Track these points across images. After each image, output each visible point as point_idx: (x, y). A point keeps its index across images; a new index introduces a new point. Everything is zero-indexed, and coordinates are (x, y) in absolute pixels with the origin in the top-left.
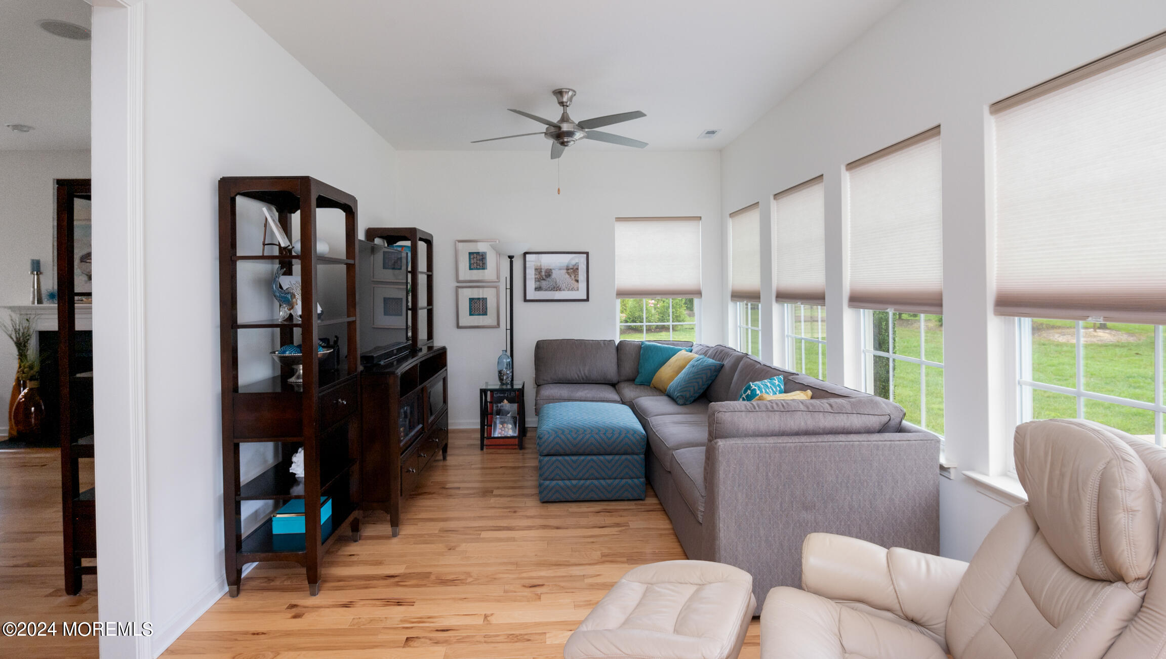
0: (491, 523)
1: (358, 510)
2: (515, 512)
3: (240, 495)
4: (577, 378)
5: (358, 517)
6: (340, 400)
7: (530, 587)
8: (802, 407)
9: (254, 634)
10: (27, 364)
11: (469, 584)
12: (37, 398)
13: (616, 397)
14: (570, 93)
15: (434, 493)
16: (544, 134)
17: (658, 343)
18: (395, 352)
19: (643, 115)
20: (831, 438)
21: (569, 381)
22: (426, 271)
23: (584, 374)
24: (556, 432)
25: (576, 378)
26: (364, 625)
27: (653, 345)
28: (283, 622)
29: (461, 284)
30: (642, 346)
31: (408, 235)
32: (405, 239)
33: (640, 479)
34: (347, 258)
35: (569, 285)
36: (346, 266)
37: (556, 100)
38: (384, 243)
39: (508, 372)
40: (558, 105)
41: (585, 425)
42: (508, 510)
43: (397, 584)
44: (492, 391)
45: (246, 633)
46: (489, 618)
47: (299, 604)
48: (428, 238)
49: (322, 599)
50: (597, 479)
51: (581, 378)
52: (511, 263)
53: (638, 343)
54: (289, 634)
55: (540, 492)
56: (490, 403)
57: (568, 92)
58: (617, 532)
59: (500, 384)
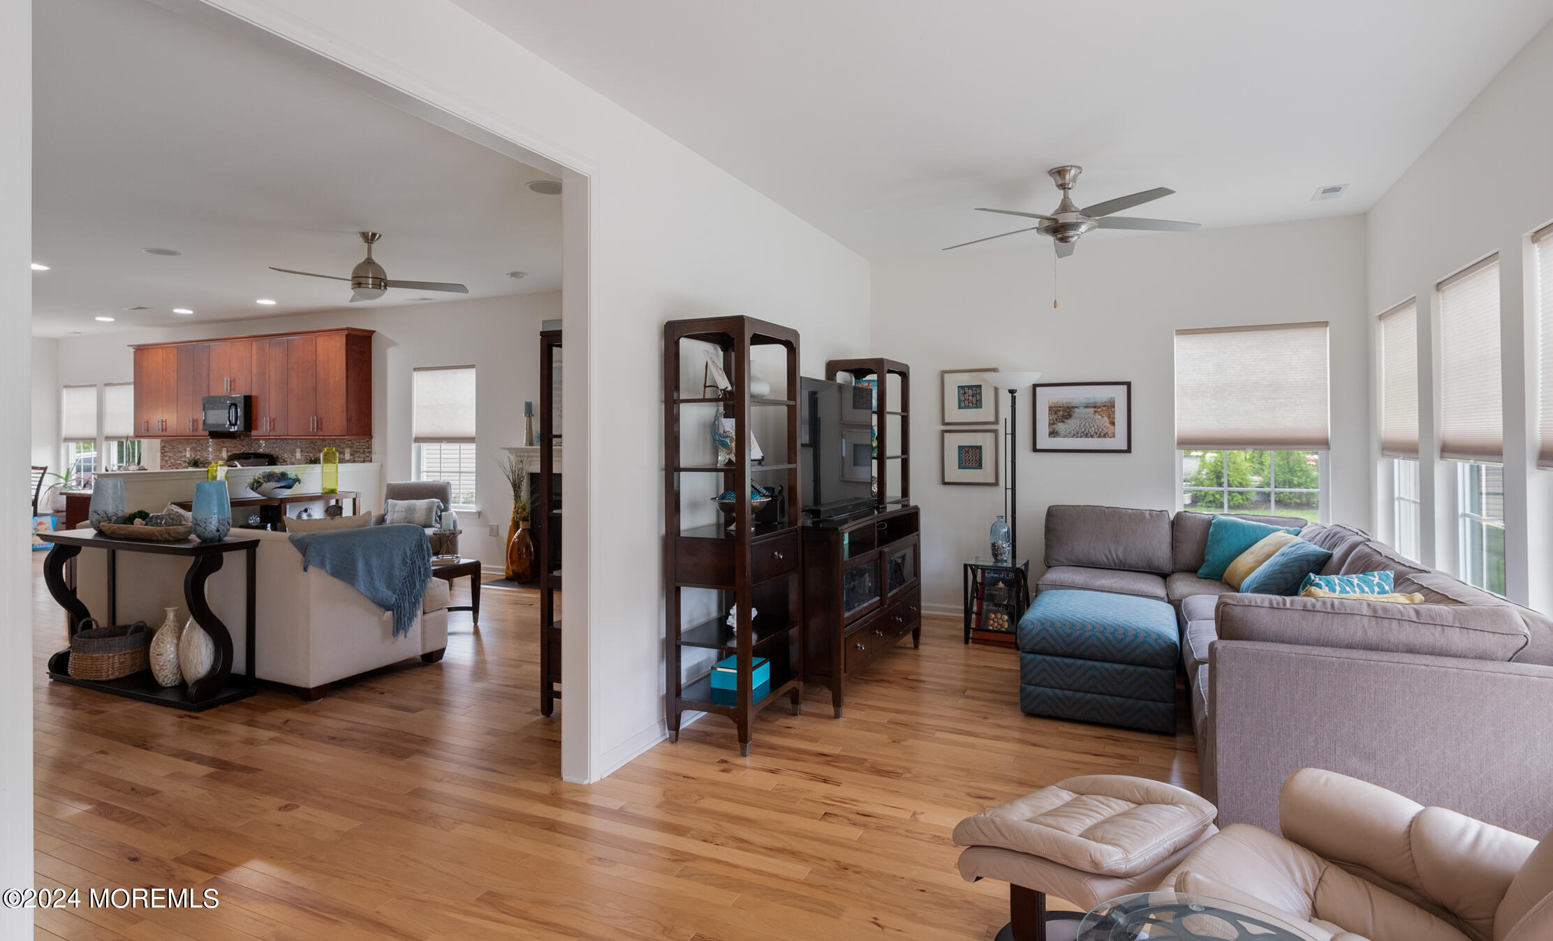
0: (950, 724)
1: (798, 680)
2: (986, 718)
3: (680, 639)
4: (1106, 561)
5: (797, 688)
6: (776, 553)
7: (977, 797)
8: (1365, 610)
9: (685, 777)
10: (521, 505)
11: (906, 779)
12: (528, 539)
13: (1161, 592)
14: (1073, 172)
15: (893, 682)
16: (1036, 230)
17: (1242, 518)
18: (850, 507)
19: (1171, 192)
20: (1407, 658)
21: (1092, 564)
22: (900, 411)
23: (1117, 556)
24: (1042, 624)
25: (1104, 562)
26: (785, 792)
27: (1230, 521)
28: (714, 773)
29: (948, 428)
30: (1213, 522)
31: (873, 368)
32: (871, 372)
33: (1167, 704)
34: (788, 399)
35: (1100, 430)
36: (786, 407)
37: (1053, 181)
38: (851, 377)
39: (1004, 546)
40: (1057, 189)
41: (1086, 619)
42: (978, 715)
43: (828, 763)
44: (984, 569)
45: (678, 775)
46: (917, 816)
47: (729, 760)
48: (903, 370)
49: (748, 761)
50: (1101, 694)
51: (1111, 561)
52: (1014, 399)
53: (1207, 516)
54: (716, 784)
55: (1022, 700)
56: (980, 584)
57: (1070, 170)
58: (1116, 764)
59: (994, 560)
